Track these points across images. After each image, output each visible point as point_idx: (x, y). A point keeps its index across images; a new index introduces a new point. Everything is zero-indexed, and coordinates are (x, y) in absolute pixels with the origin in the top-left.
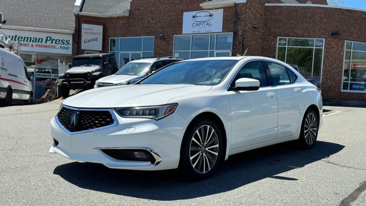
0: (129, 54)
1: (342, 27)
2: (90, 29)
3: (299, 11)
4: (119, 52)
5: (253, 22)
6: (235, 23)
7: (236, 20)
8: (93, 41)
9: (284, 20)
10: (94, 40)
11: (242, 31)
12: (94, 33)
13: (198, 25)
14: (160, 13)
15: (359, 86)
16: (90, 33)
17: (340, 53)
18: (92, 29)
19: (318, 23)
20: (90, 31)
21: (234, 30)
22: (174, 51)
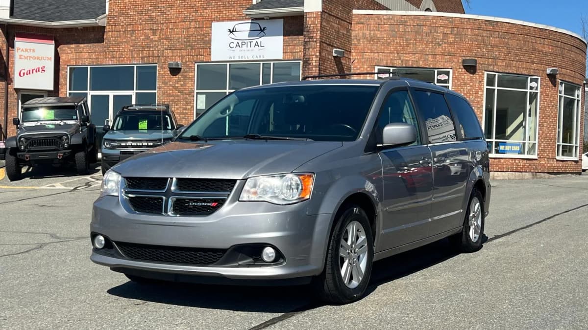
0: (108, 96)
1: (479, 50)
2: (30, 49)
3: (409, 24)
4: (88, 91)
5: (334, 43)
6: (304, 46)
7: (306, 40)
8: (36, 72)
9: (385, 38)
10: (38, 70)
11: (318, 59)
12: (38, 58)
13: (239, 46)
14: (166, 22)
15: (510, 147)
16: (30, 57)
17: (477, 93)
18: (34, 51)
19: (441, 43)
20: (32, 54)
21: (304, 56)
22: (196, 91)
